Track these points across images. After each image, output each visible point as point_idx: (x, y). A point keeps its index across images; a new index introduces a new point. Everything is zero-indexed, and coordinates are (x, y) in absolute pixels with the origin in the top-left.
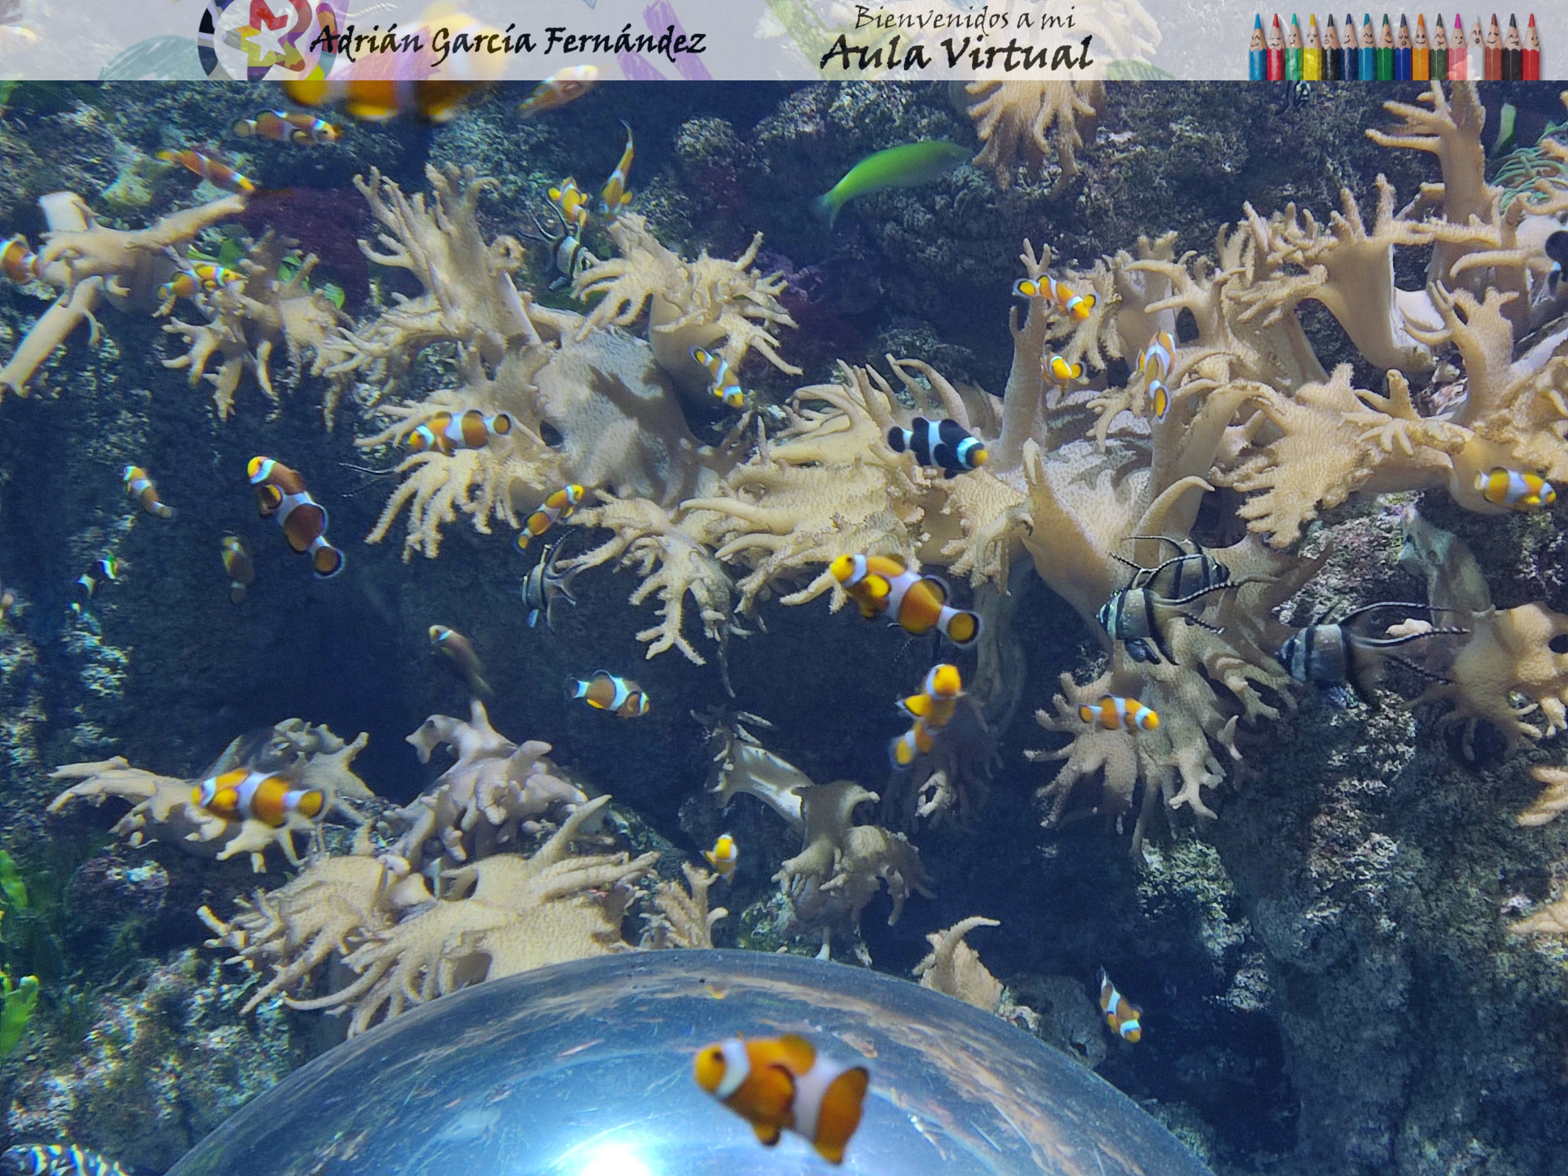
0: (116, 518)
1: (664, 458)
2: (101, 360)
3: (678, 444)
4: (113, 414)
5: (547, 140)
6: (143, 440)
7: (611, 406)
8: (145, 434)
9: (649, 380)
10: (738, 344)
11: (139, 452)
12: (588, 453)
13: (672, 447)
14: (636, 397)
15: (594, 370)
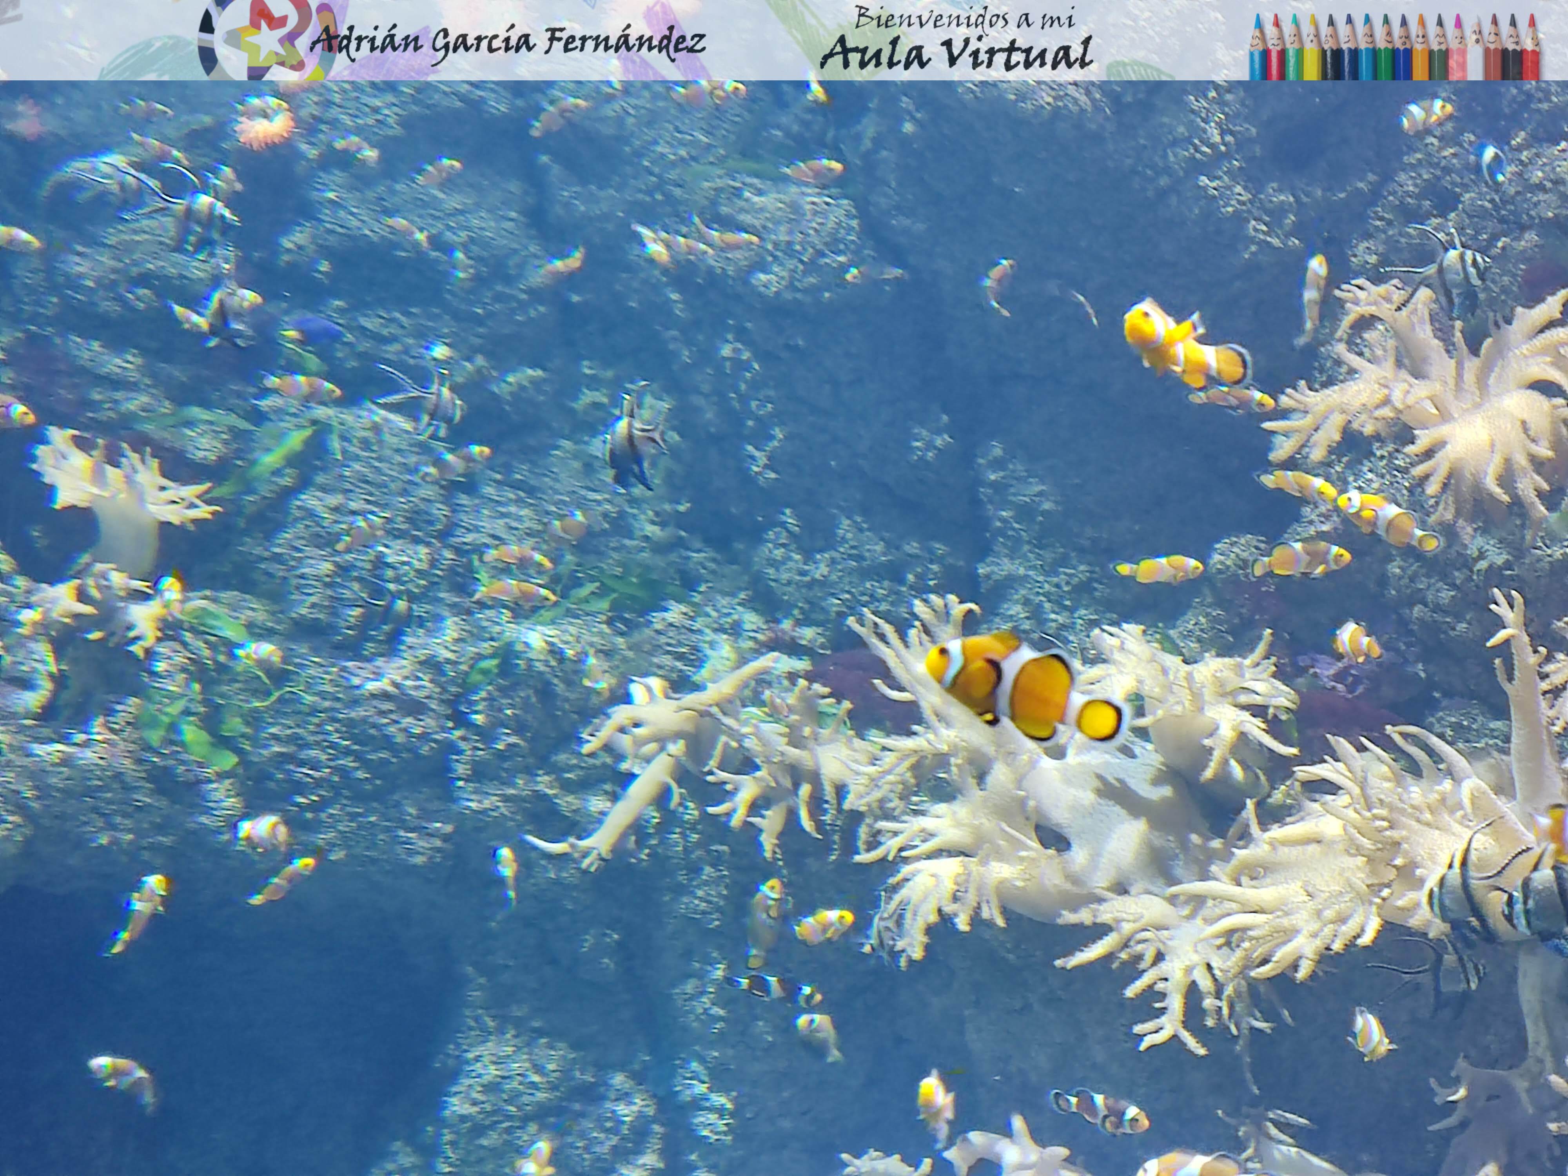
0: (709, 968)
1: (1177, 855)
2: (687, 822)
3: (1189, 840)
4: (698, 870)
5: (1090, 580)
6: (725, 892)
7: (1118, 809)
8: (726, 887)
9: (1157, 782)
10: (1227, 733)
11: (722, 903)
12: (1095, 856)
13: (1184, 844)
14: (1142, 798)
15: (1100, 777)
